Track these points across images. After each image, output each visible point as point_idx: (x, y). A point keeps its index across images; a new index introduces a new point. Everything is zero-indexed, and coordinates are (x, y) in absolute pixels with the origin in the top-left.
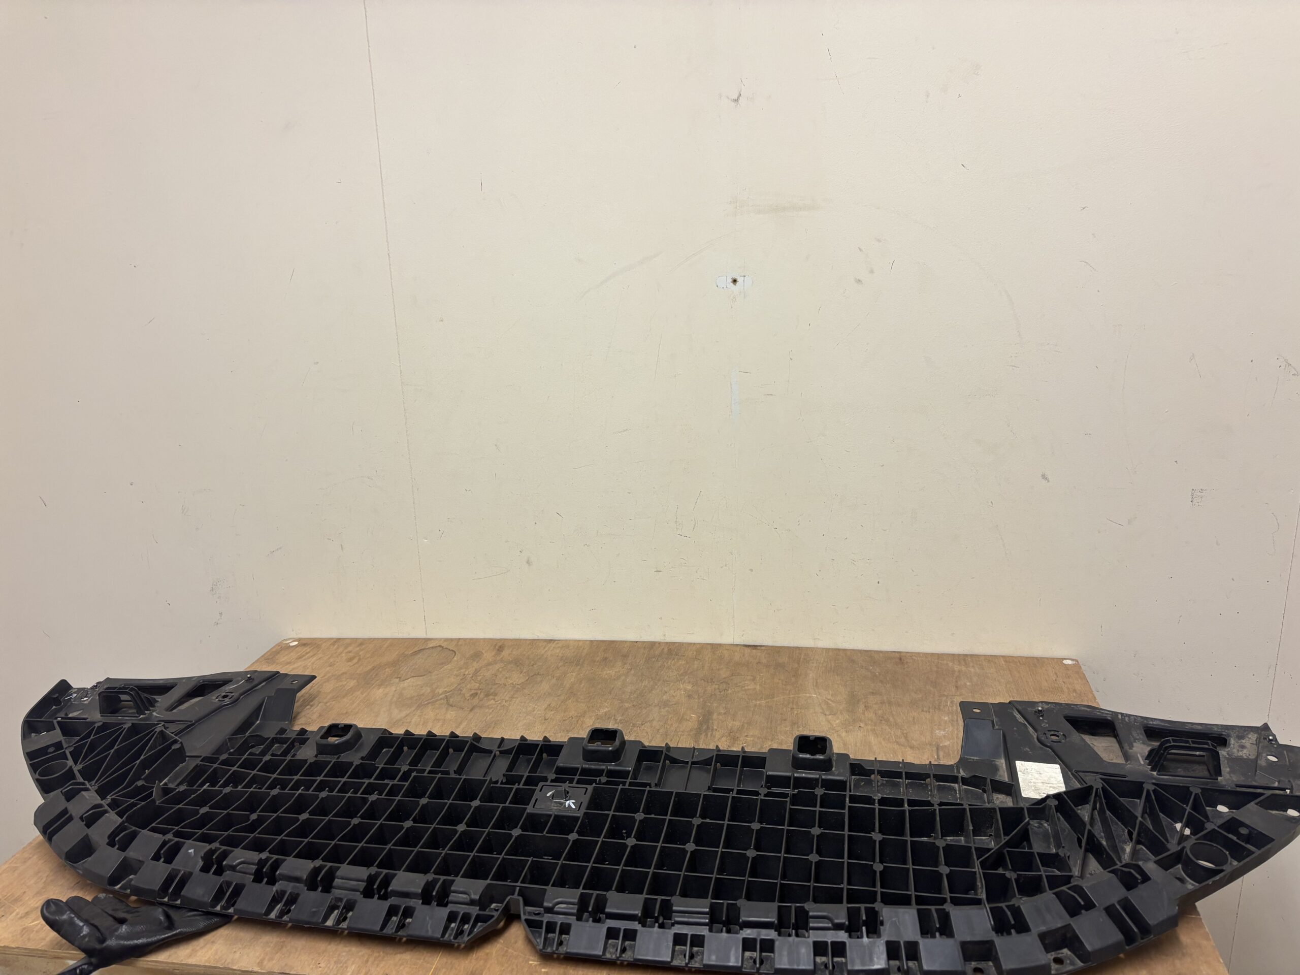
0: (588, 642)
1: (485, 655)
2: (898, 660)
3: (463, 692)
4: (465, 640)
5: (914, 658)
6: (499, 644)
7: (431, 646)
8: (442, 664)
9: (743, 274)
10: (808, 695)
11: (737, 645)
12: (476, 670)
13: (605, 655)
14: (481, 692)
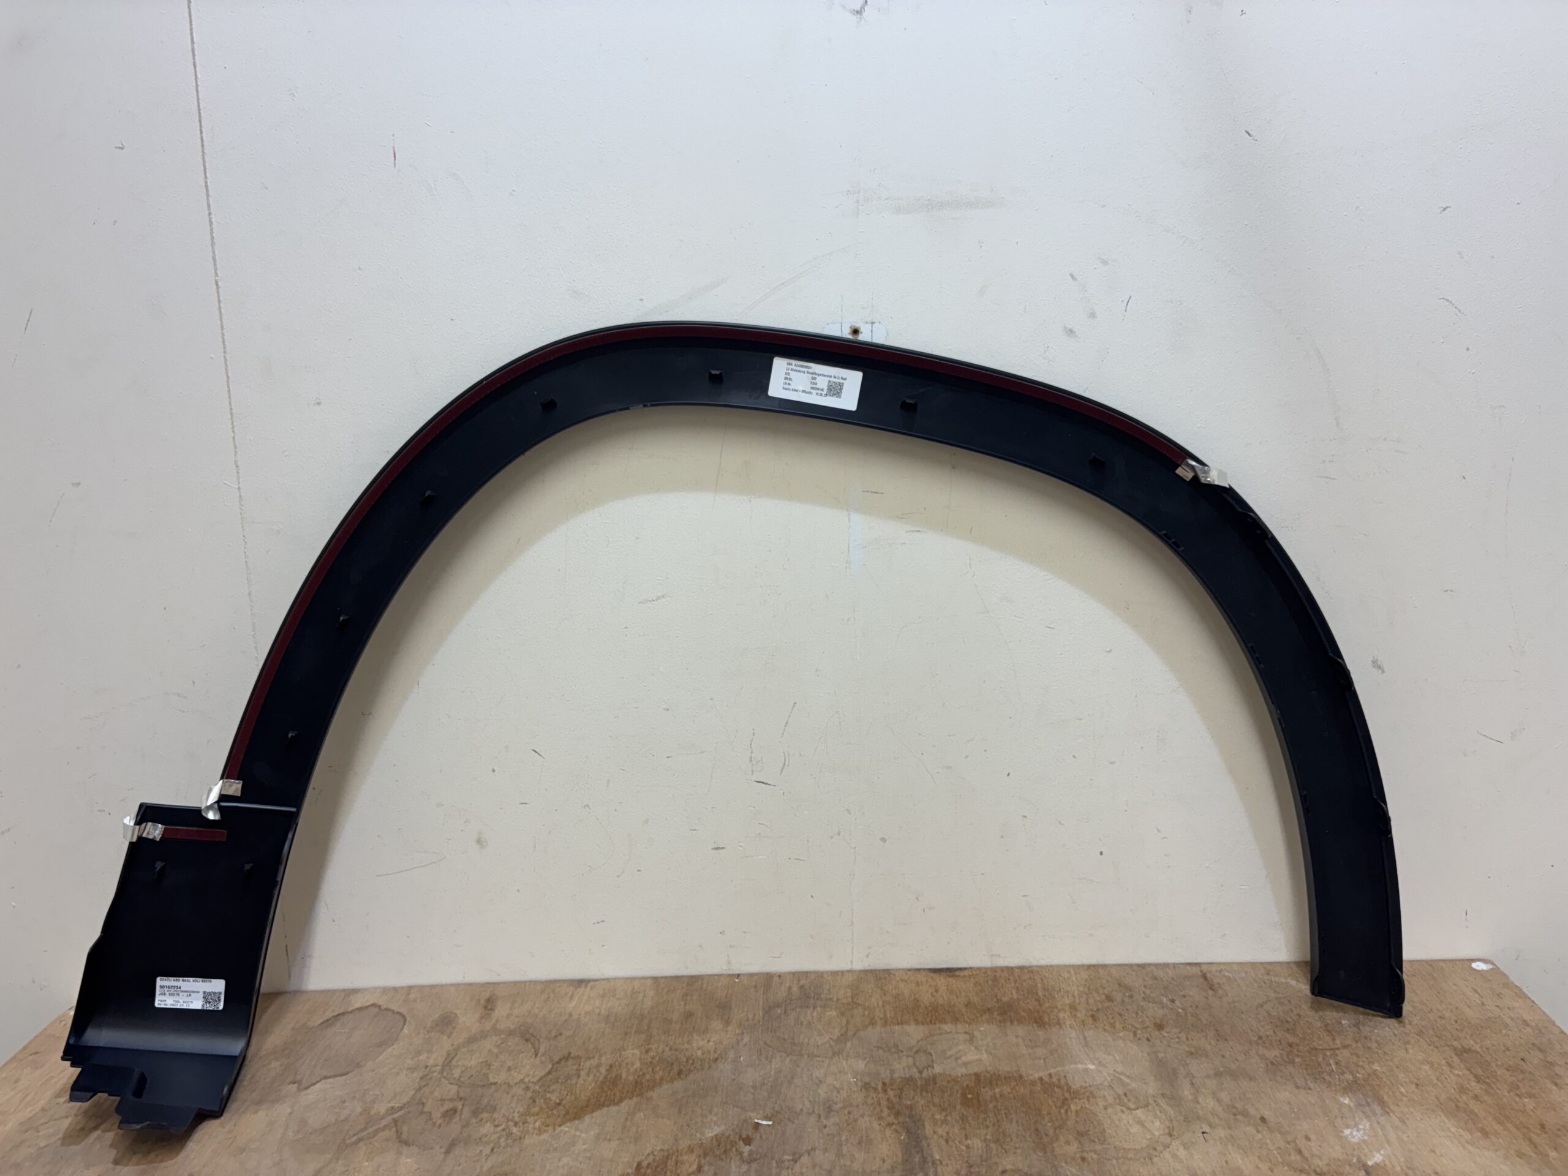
0: (649, 982)
1: (462, 1019)
2: (1201, 980)
3: (426, 1109)
4: (421, 988)
5: (1227, 974)
6: (487, 995)
7: (358, 1005)
8: (380, 1045)
10: (1080, 1066)
11: (918, 970)
12: (449, 1054)
13: (687, 1008)
14: (463, 1105)
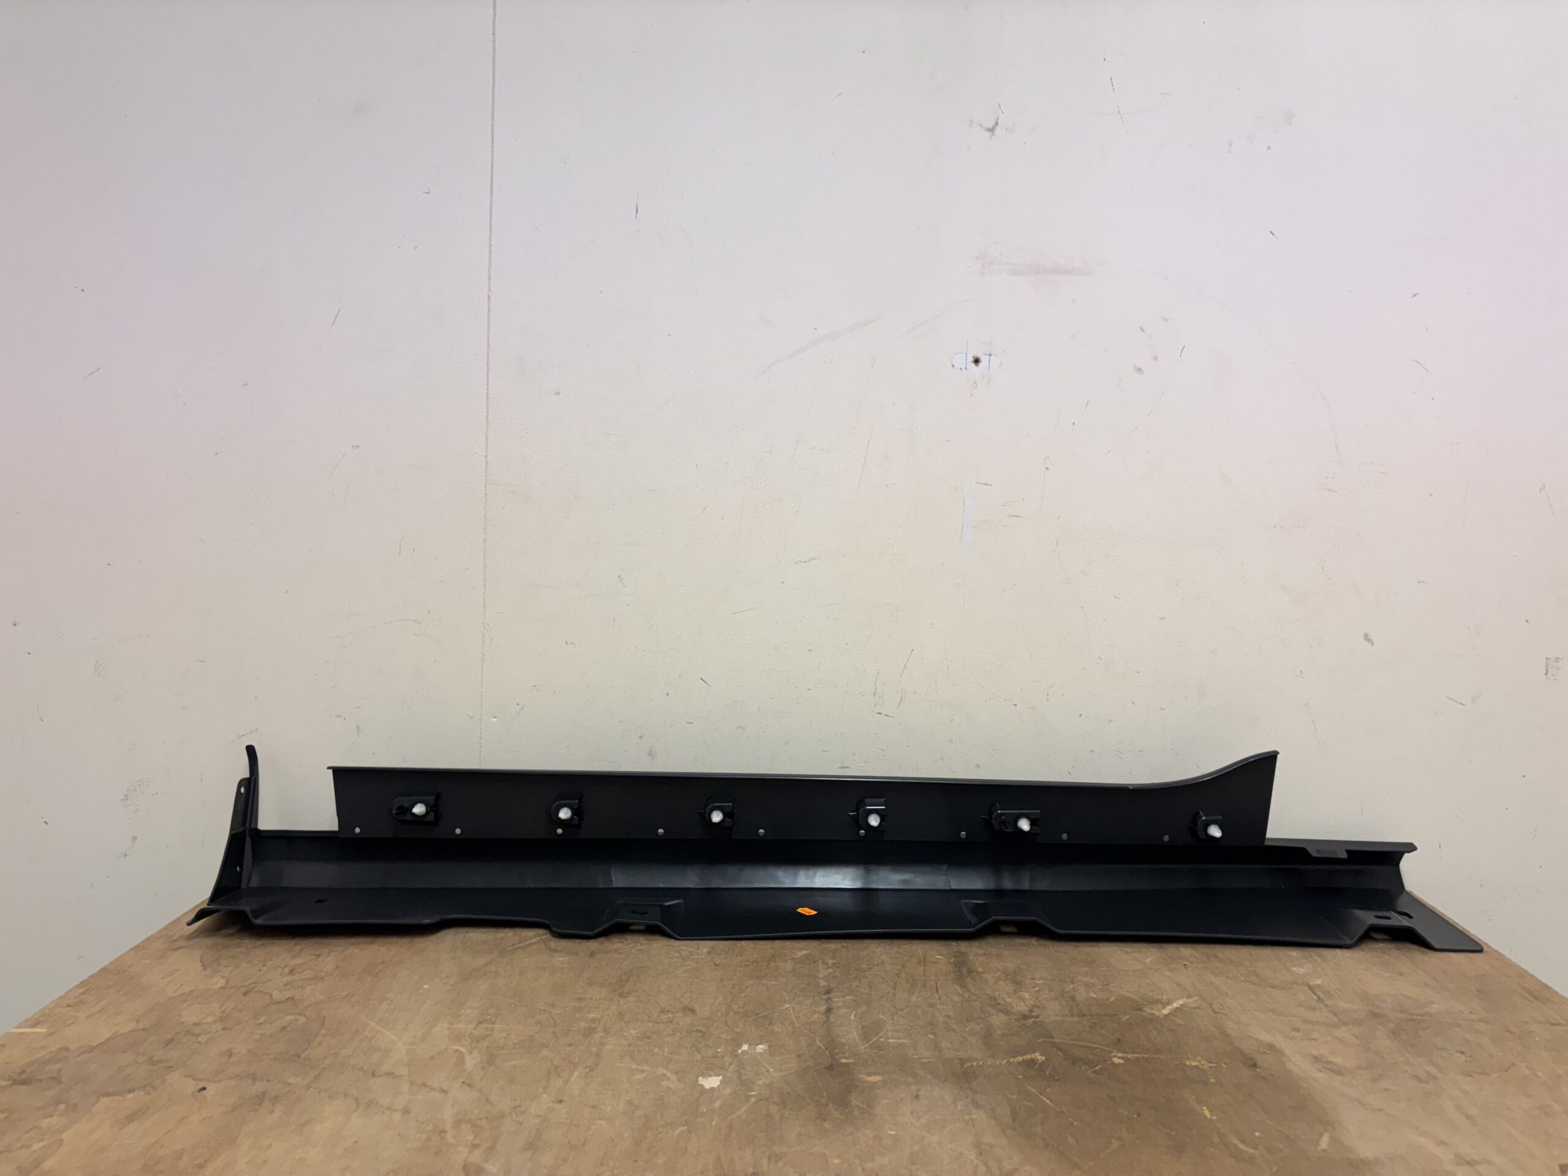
9: (988, 353)
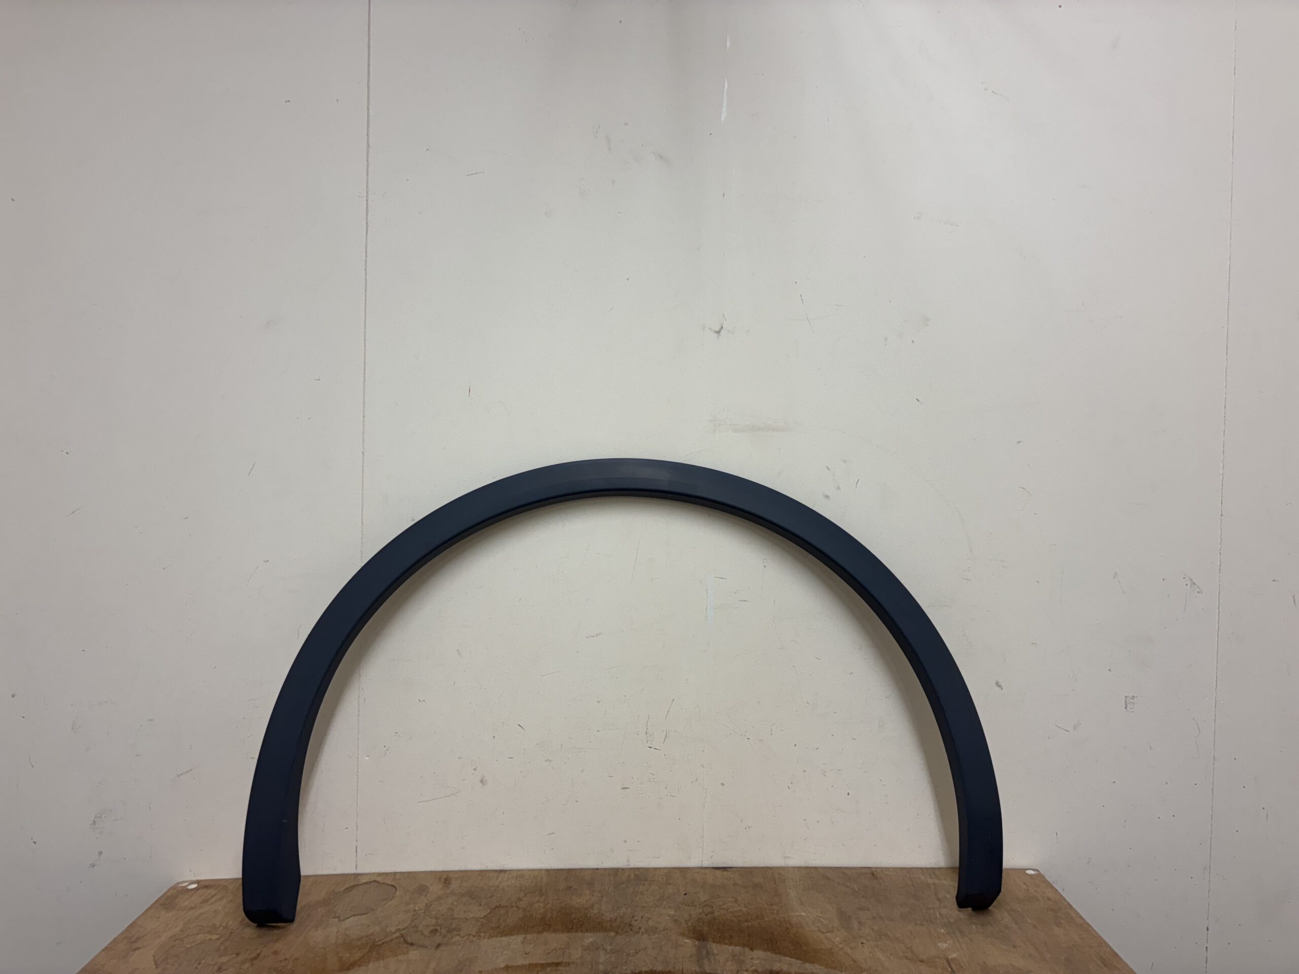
0: (544, 871)
2: (871, 875)
3: (419, 929)
4: (402, 873)
5: (885, 872)
6: (445, 876)
7: (364, 881)
8: (384, 900)
10: (797, 914)
11: (707, 868)
13: (568, 884)
14: (441, 928)
